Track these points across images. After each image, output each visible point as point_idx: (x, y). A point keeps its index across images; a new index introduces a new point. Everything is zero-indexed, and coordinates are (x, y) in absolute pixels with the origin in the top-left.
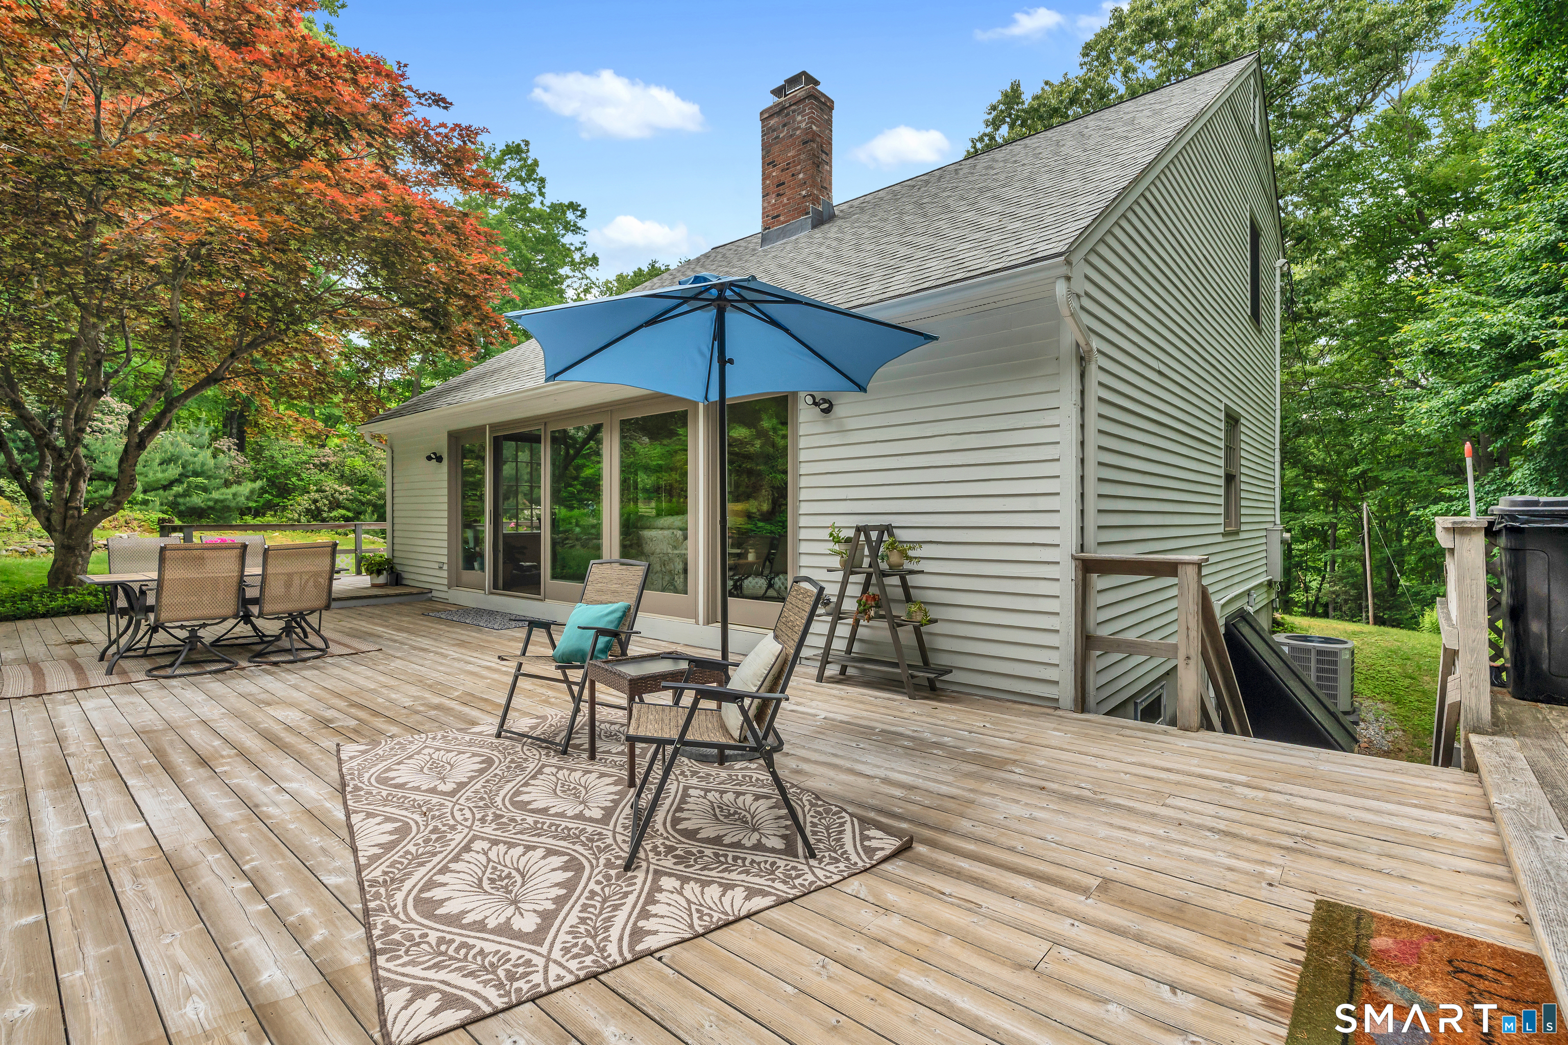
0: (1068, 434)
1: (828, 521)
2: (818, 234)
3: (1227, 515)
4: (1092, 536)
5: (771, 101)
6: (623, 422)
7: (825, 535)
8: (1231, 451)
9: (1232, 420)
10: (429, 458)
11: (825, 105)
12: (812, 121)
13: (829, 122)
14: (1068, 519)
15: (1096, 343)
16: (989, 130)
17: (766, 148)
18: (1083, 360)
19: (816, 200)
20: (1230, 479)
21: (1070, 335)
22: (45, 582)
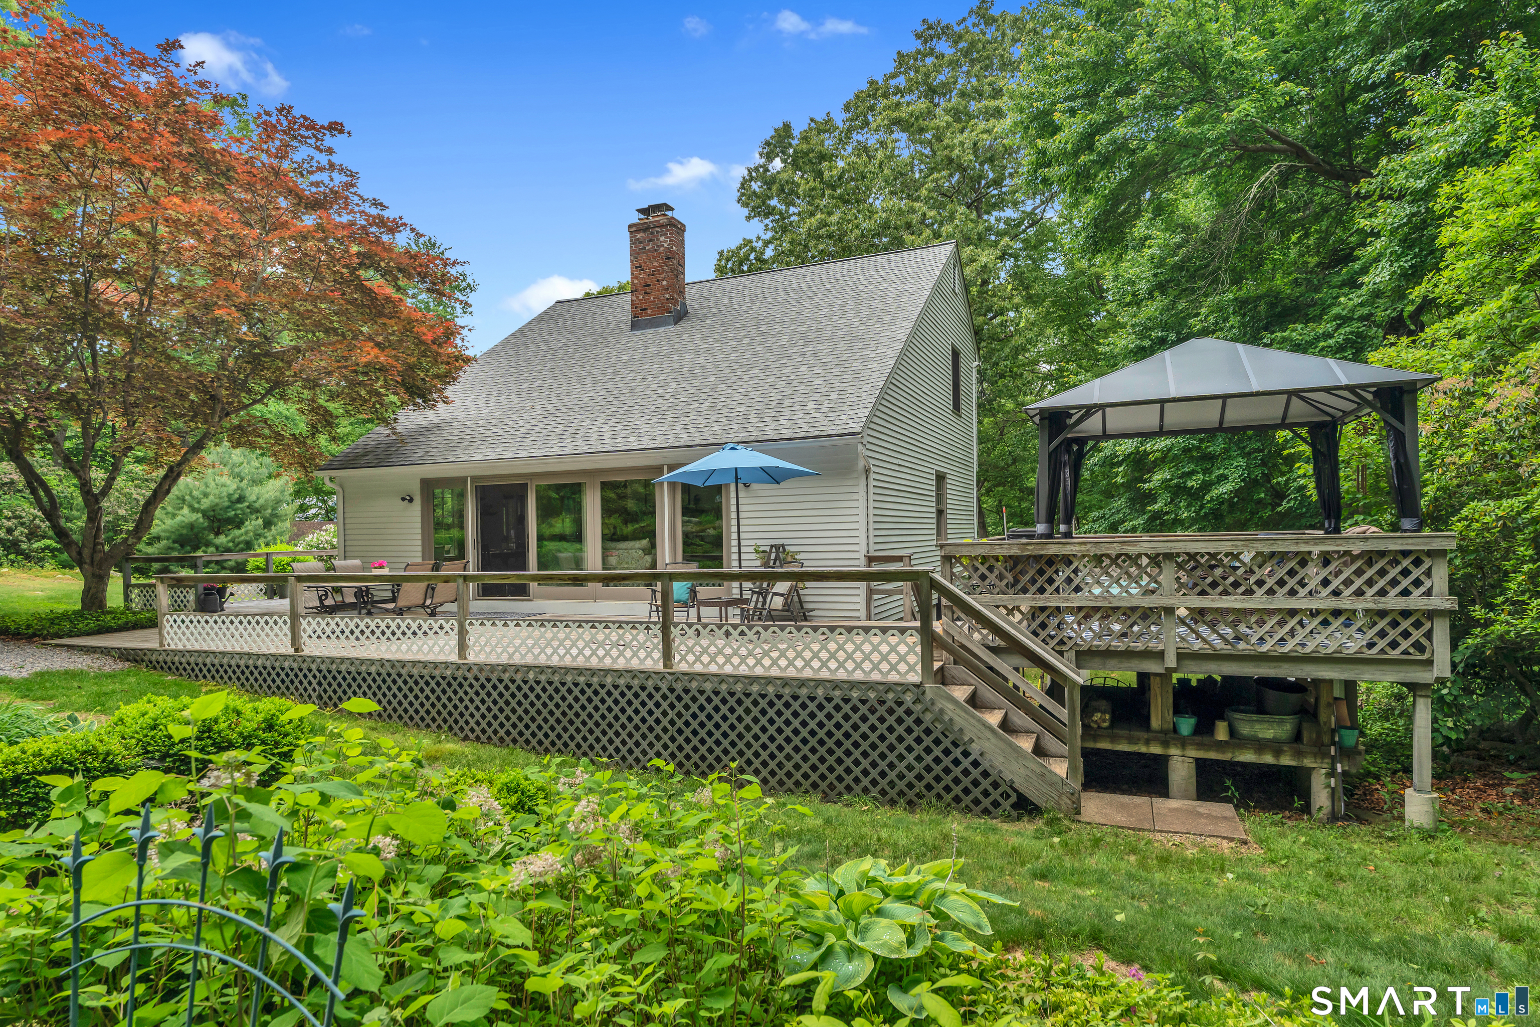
0: (862, 504)
1: (753, 542)
2: (678, 328)
3: (939, 534)
4: (872, 547)
5: (635, 218)
6: (603, 483)
7: (752, 549)
8: (940, 497)
9: (941, 478)
10: (403, 499)
11: (678, 228)
12: (672, 243)
13: (683, 241)
14: (862, 540)
15: (872, 461)
16: (763, 161)
17: (635, 254)
18: (867, 471)
19: (676, 303)
20: (940, 513)
21: (861, 463)
22: (78, 607)
